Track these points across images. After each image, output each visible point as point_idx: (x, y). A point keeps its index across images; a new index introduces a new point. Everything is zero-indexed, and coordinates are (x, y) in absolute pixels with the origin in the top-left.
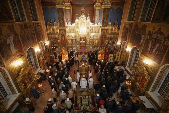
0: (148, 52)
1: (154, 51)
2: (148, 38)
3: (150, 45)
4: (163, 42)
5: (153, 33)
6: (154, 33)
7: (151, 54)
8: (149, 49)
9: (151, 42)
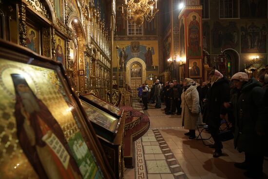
0: (250, 48)
1: (256, 44)
2: (244, 34)
3: (249, 40)
4: (260, 33)
5: (247, 28)
6: (249, 28)
7: (253, 48)
8: (250, 44)
9: (249, 37)
